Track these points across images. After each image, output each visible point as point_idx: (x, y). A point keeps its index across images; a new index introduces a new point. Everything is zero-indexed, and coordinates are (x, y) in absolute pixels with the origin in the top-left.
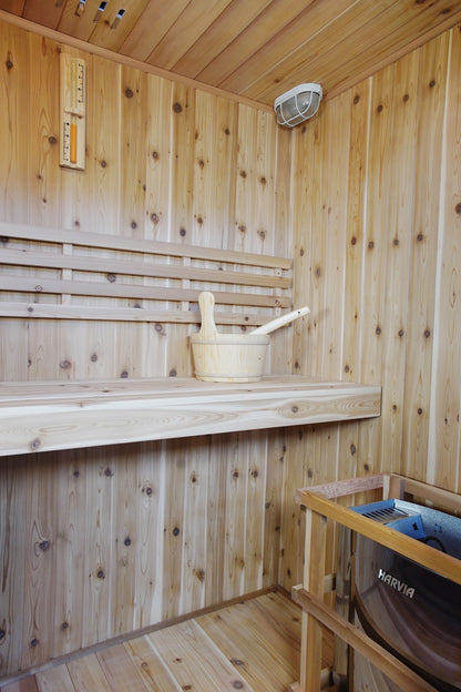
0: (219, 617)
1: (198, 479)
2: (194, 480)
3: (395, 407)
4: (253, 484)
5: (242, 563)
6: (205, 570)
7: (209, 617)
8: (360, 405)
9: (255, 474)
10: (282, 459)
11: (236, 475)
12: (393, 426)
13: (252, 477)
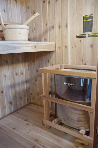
0: (18, 113)
1: (6, 76)
2: (5, 77)
3: (59, 47)
4: (22, 76)
5: (22, 98)
6: (12, 102)
7: (15, 113)
8: (51, 47)
9: (22, 74)
10: (28, 69)
11: (17, 74)
12: (59, 52)
13: (21, 75)
